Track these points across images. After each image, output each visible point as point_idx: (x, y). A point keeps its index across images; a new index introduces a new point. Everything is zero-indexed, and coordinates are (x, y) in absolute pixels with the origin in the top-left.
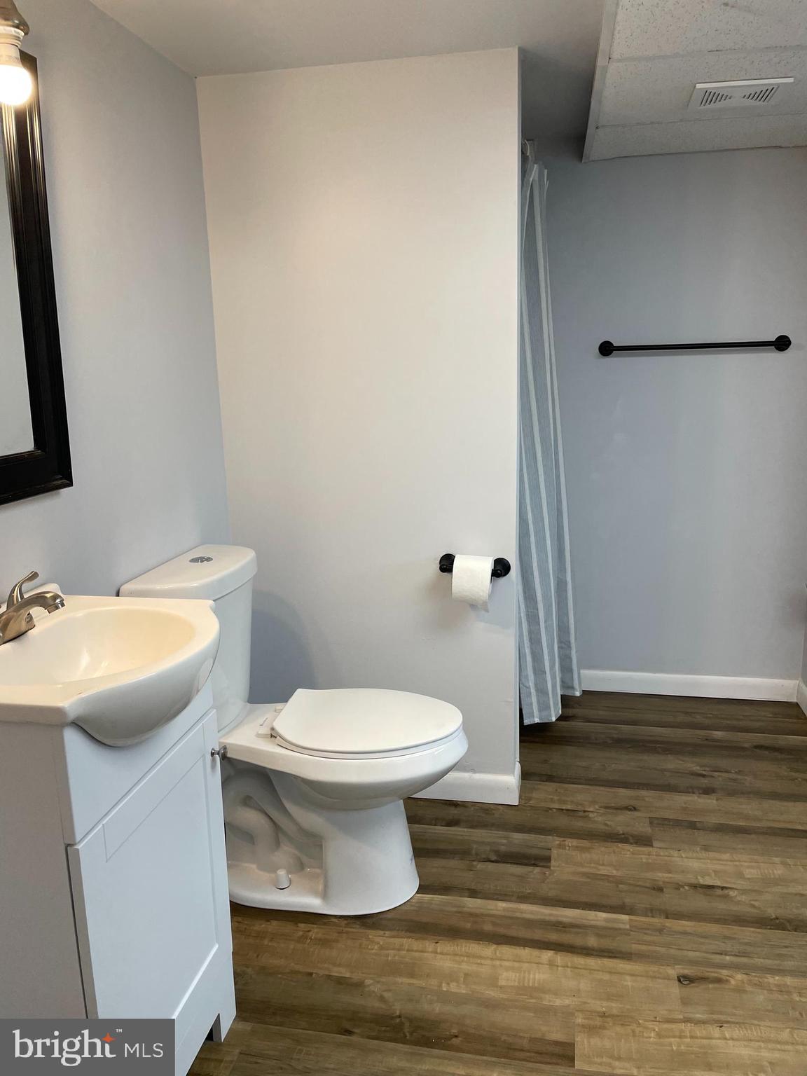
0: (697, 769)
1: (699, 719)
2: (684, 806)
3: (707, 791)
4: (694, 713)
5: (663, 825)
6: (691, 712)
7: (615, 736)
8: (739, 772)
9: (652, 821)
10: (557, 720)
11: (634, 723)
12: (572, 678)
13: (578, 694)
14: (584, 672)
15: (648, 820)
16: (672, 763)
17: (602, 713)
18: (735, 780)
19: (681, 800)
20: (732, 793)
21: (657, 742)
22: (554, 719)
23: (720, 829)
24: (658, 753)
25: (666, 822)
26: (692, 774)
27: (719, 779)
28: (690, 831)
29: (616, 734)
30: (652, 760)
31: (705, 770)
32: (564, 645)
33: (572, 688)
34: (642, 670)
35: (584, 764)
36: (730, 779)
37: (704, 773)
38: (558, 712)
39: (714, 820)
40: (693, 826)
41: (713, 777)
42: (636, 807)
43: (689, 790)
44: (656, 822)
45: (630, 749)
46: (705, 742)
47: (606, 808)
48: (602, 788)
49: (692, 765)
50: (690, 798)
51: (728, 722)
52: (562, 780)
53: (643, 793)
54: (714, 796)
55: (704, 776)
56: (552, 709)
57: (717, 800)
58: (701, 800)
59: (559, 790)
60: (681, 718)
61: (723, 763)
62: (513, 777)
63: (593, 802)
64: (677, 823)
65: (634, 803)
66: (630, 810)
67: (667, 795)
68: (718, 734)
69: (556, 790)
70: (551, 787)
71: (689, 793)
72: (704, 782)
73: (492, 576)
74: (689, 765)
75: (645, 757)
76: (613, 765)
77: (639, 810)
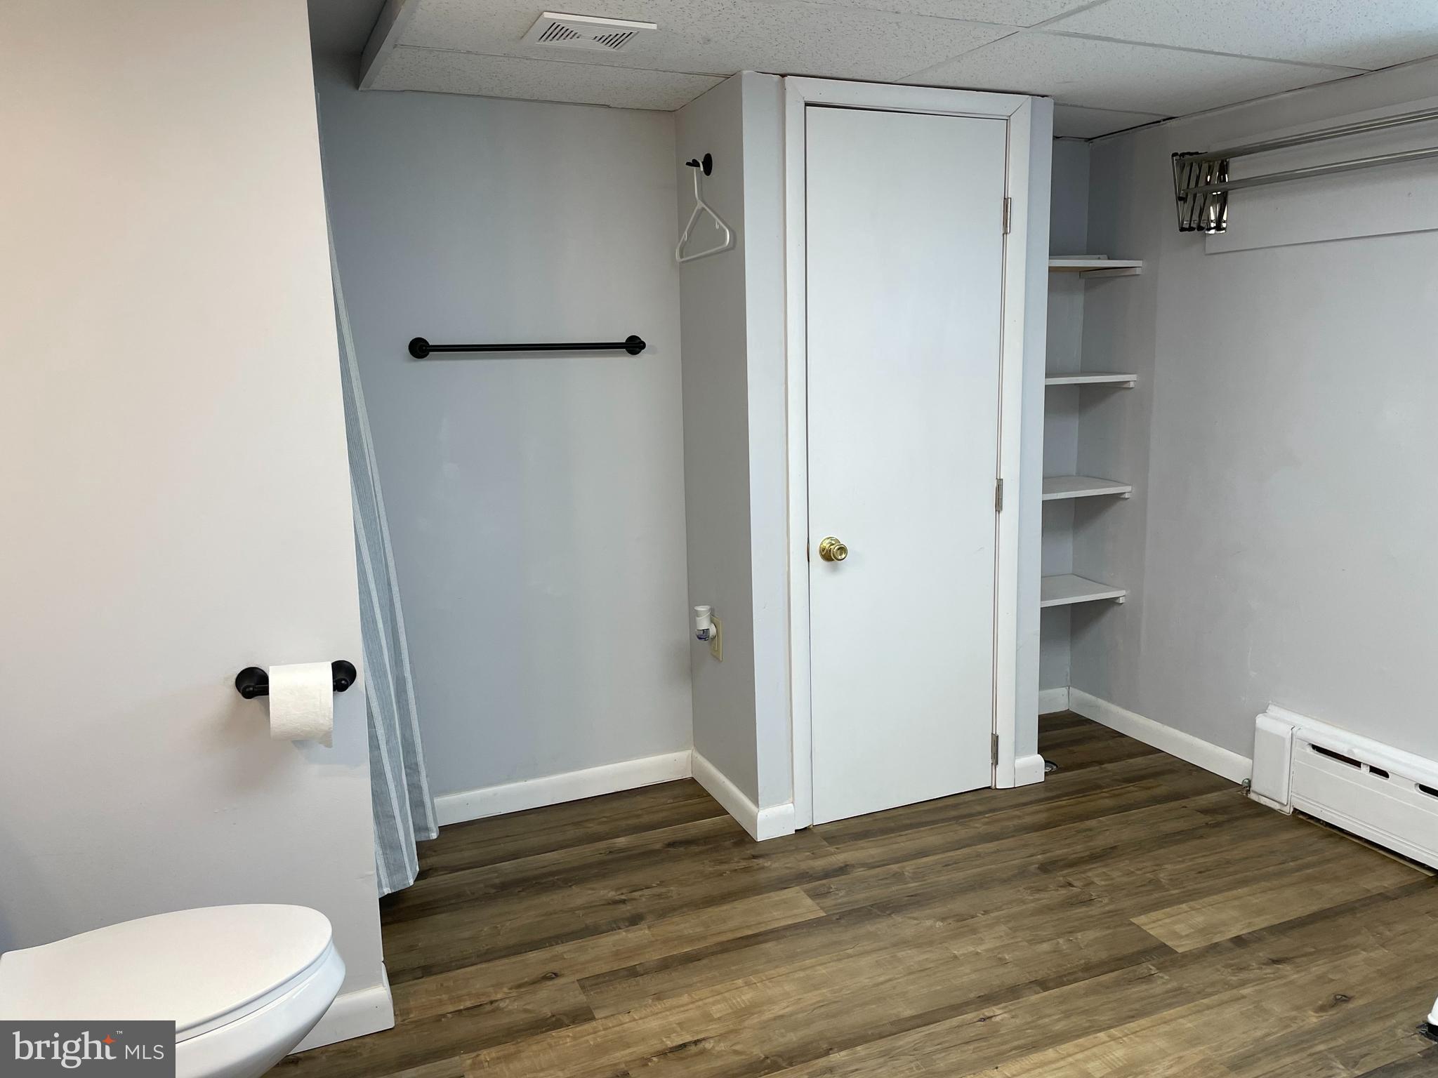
0: (612, 894)
1: (594, 828)
2: (614, 949)
3: (635, 920)
4: (587, 821)
5: (597, 984)
6: (581, 822)
7: (497, 881)
8: (662, 884)
9: (584, 985)
10: (415, 881)
11: (514, 856)
12: (425, 815)
13: (434, 835)
14: (437, 800)
15: (577, 985)
16: (580, 896)
17: (469, 854)
18: (659, 896)
19: (607, 943)
20: (664, 914)
21: (552, 874)
22: (411, 882)
23: (665, 965)
24: (560, 887)
25: (601, 980)
26: (609, 904)
27: (643, 900)
28: (633, 981)
29: (497, 878)
30: (555, 900)
31: (622, 894)
32: (412, 769)
33: (427, 829)
34: (510, 779)
35: (466, 934)
36: (654, 895)
37: (623, 897)
38: (416, 870)
39: (654, 956)
40: (633, 973)
41: (635, 899)
42: (555, 971)
43: (613, 926)
44: (587, 983)
45: (523, 893)
46: (610, 857)
47: (519, 986)
48: (506, 961)
49: (604, 891)
50: (617, 937)
51: (629, 822)
52: (446, 968)
53: (559, 949)
54: (643, 925)
55: (624, 902)
56: (408, 868)
57: (649, 928)
58: (630, 935)
59: (445, 985)
60: (572, 833)
61: (638, 877)
62: (382, 988)
63: (498, 986)
64: (612, 977)
65: (554, 967)
66: (551, 979)
67: (589, 942)
68: (622, 841)
69: (442, 985)
70: (430, 983)
71: (613, 929)
72: (626, 909)
73: (334, 690)
74: (602, 892)
75: (544, 898)
76: (508, 924)
77: (562, 975)
